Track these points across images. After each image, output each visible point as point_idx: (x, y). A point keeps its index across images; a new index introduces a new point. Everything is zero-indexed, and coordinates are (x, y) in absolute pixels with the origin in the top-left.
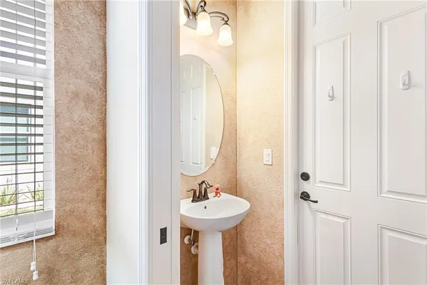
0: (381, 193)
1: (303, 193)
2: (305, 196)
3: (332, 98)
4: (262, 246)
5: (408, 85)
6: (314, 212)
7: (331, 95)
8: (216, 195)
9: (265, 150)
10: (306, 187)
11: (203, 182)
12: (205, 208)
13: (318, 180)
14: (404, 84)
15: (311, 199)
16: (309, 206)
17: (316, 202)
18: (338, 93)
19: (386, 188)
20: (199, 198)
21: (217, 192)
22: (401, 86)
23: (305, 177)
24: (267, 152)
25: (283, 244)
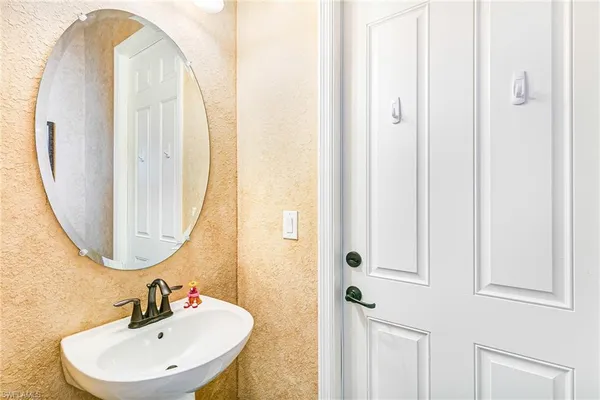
0: (479, 289)
1: (349, 290)
2: (354, 295)
3: (399, 118)
4: (281, 388)
5: (524, 97)
6: (369, 323)
7: (397, 114)
8: (191, 302)
9: (285, 212)
10: (356, 277)
11: (156, 283)
12: (161, 336)
13: (375, 266)
14: (519, 95)
15: (363, 300)
16: (361, 313)
17: (372, 306)
18: (409, 111)
19: (487, 279)
20: (147, 315)
21: (193, 298)
22: (513, 98)
23: (354, 260)
24: (289, 215)
25: (316, 385)
